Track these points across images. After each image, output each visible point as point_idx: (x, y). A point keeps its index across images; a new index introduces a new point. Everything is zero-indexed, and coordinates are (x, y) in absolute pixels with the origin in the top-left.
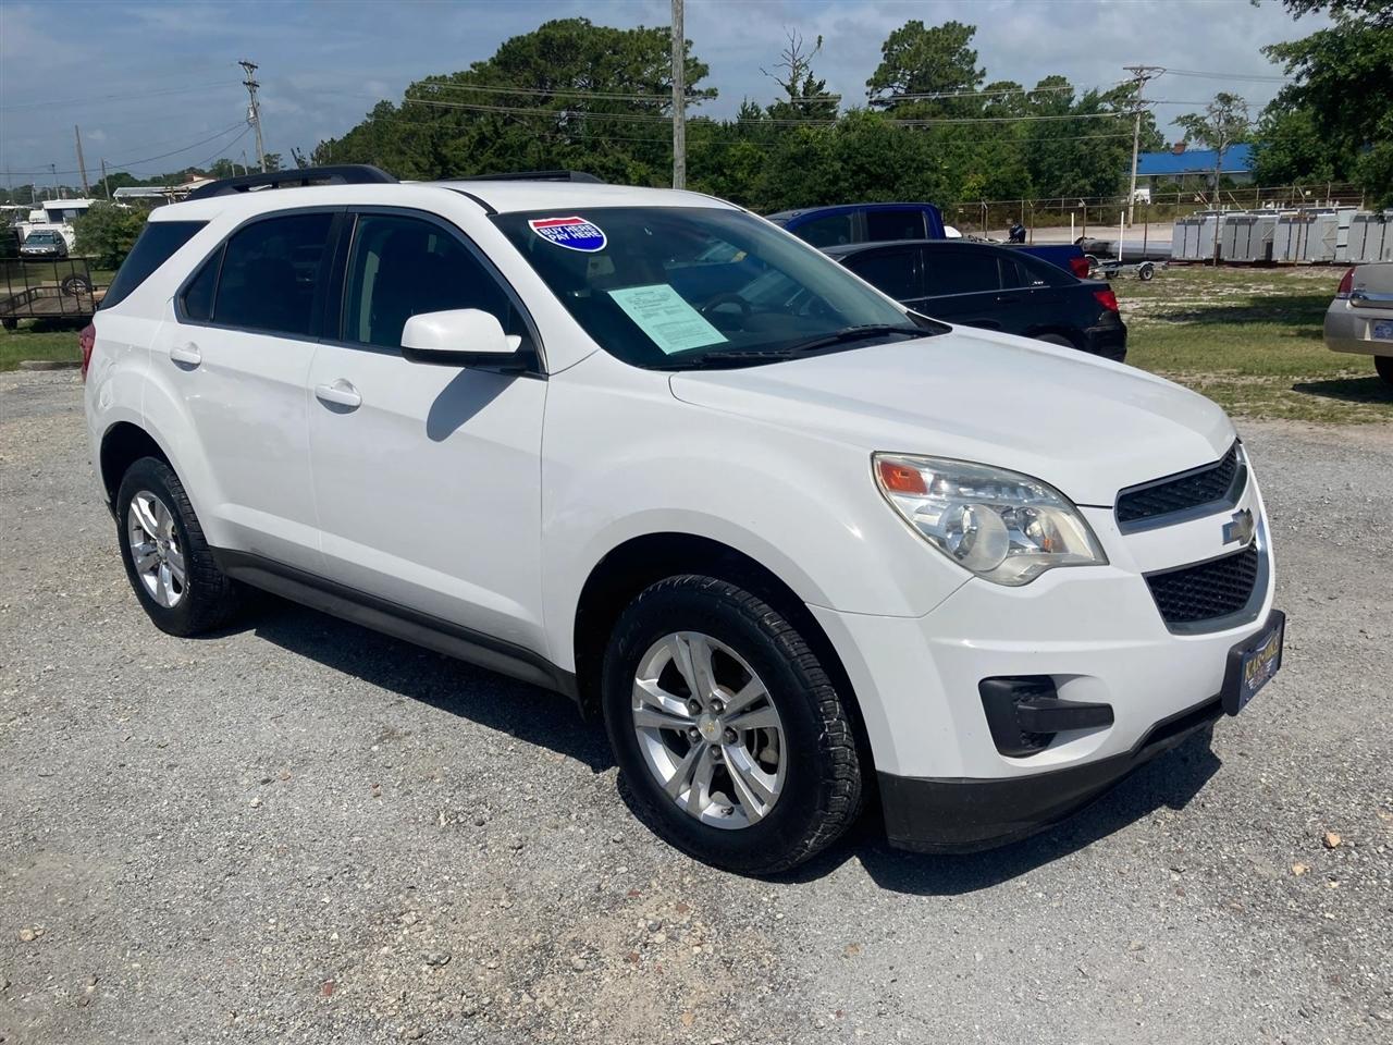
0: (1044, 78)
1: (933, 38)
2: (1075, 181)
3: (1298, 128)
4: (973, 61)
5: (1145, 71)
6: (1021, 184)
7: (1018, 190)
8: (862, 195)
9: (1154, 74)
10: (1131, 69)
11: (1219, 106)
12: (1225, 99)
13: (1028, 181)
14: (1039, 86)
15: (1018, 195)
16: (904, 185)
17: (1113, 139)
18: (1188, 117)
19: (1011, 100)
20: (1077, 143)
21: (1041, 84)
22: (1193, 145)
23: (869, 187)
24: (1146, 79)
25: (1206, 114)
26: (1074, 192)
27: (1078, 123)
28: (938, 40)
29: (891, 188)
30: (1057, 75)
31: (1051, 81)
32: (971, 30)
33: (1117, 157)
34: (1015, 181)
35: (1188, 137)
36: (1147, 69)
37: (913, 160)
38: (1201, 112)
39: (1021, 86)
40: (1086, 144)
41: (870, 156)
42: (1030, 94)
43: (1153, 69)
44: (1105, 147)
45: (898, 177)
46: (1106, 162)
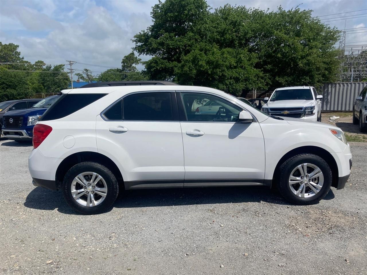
0: (37, 61)
1: (6, 47)
2: (56, 89)
3: (107, 78)
4: (19, 55)
5: (72, 62)
6: (41, 89)
7: (40, 91)
8: (5, 91)
9: (74, 63)
10: (68, 61)
11: (85, 72)
12: (87, 70)
13: (43, 88)
14: (36, 63)
15: (40, 92)
16: (19, 88)
17: (64, 78)
18: (78, 74)
19: (28, 66)
20: (55, 79)
21: (36, 62)
22: (81, 80)
23: (7, 88)
24: (72, 64)
25: (82, 73)
26: (56, 91)
27: (54, 74)
28: (8, 47)
29: (15, 89)
30: (41, 60)
31: (39, 62)
32: (18, 46)
33: (66, 83)
34: (39, 88)
35: (79, 79)
36: (72, 61)
37: (21, 81)
38: (81, 73)
39: (30, 63)
40: (58, 79)
41: (6, 79)
42: (33, 65)
43: (73, 62)
44: (63, 80)
45: (16, 86)
46: (64, 84)
